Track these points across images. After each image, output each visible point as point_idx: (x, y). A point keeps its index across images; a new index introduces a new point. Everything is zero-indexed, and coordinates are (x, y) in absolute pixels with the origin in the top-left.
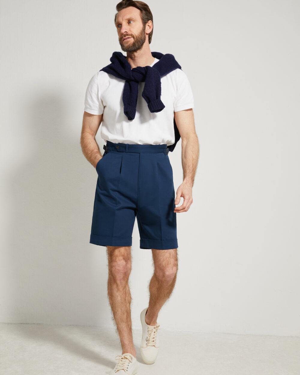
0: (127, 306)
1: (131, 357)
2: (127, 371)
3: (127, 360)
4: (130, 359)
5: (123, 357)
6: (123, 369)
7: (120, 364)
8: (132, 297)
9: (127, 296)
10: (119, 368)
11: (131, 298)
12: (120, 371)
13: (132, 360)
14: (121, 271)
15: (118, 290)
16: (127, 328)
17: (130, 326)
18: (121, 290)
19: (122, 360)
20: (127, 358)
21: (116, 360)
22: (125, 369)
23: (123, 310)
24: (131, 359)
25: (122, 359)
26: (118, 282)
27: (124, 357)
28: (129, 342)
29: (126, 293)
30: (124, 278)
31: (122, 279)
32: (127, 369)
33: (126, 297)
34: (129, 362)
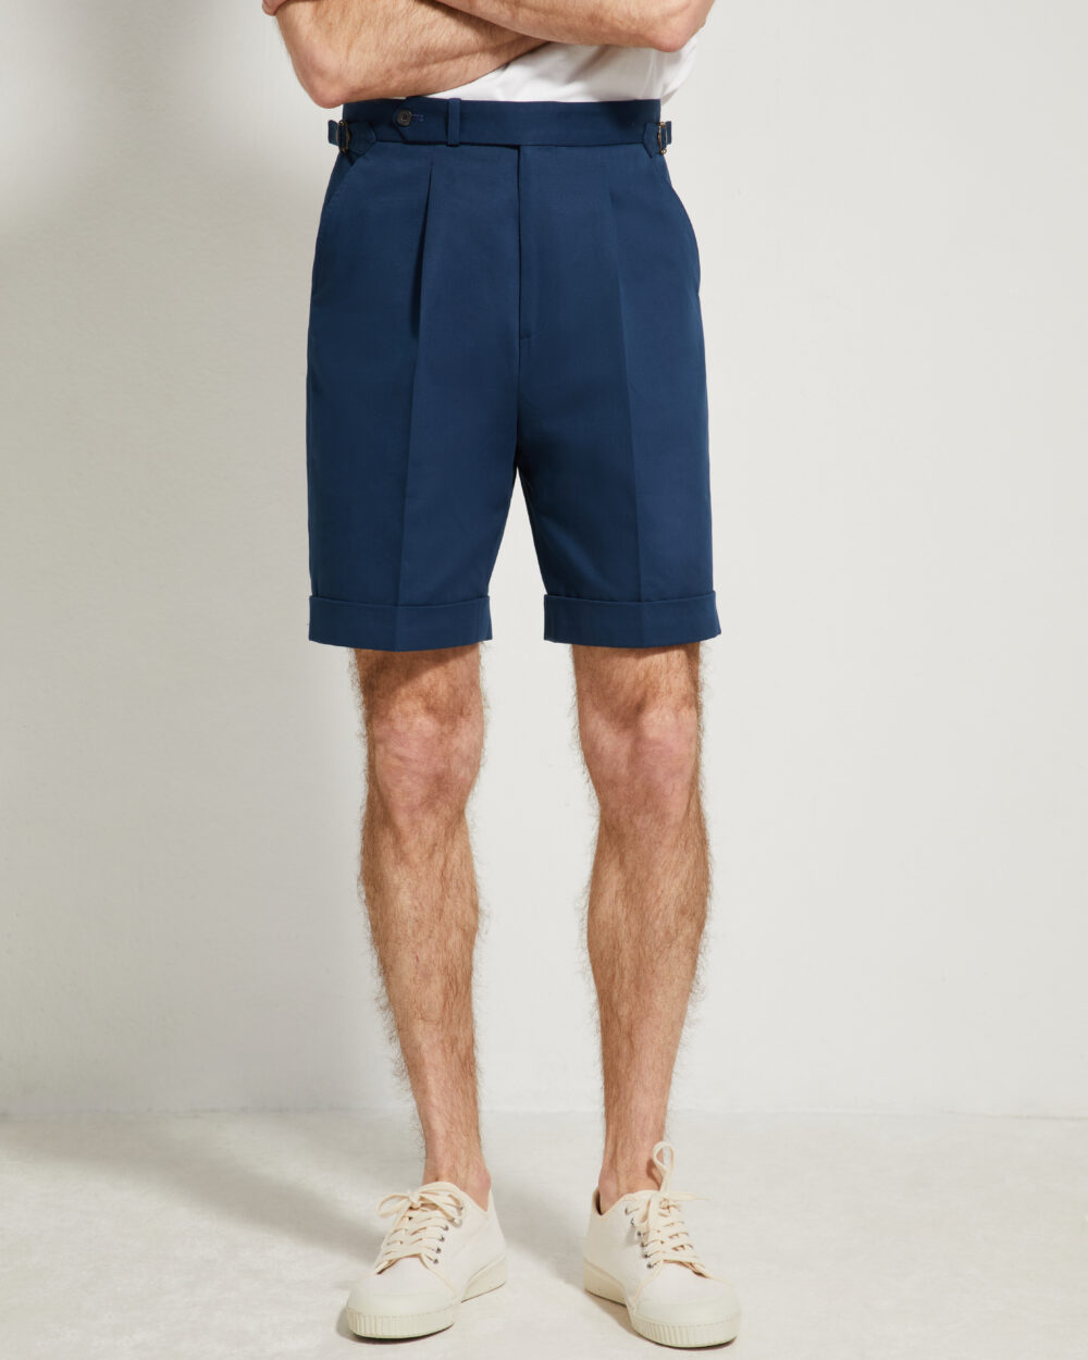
0: (450, 943)
1: (456, 1200)
2: (436, 1261)
3: (437, 1213)
4: (452, 1211)
5: (418, 1203)
6: (415, 1256)
7: (402, 1235)
8: (482, 904)
9: (453, 891)
10: (398, 1251)
11: (475, 908)
12: (399, 1263)
13: (460, 1214)
14: (414, 766)
15: (402, 858)
16: (444, 1050)
17: (461, 1046)
18: (415, 857)
19: (411, 1213)
20: (434, 1206)
21: (384, 1216)
22: (424, 1253)
23: (424, 957)
24: (455, 1210)
25: (411, 1208)
26: (402, 819)
27: (422, 1199)
28: (452, 1122)
29: (448, 876)
30: (429, 803)
31: (421, 804)
32: (435, 1256)
33: (442, 898)
34: (445, 1223)
